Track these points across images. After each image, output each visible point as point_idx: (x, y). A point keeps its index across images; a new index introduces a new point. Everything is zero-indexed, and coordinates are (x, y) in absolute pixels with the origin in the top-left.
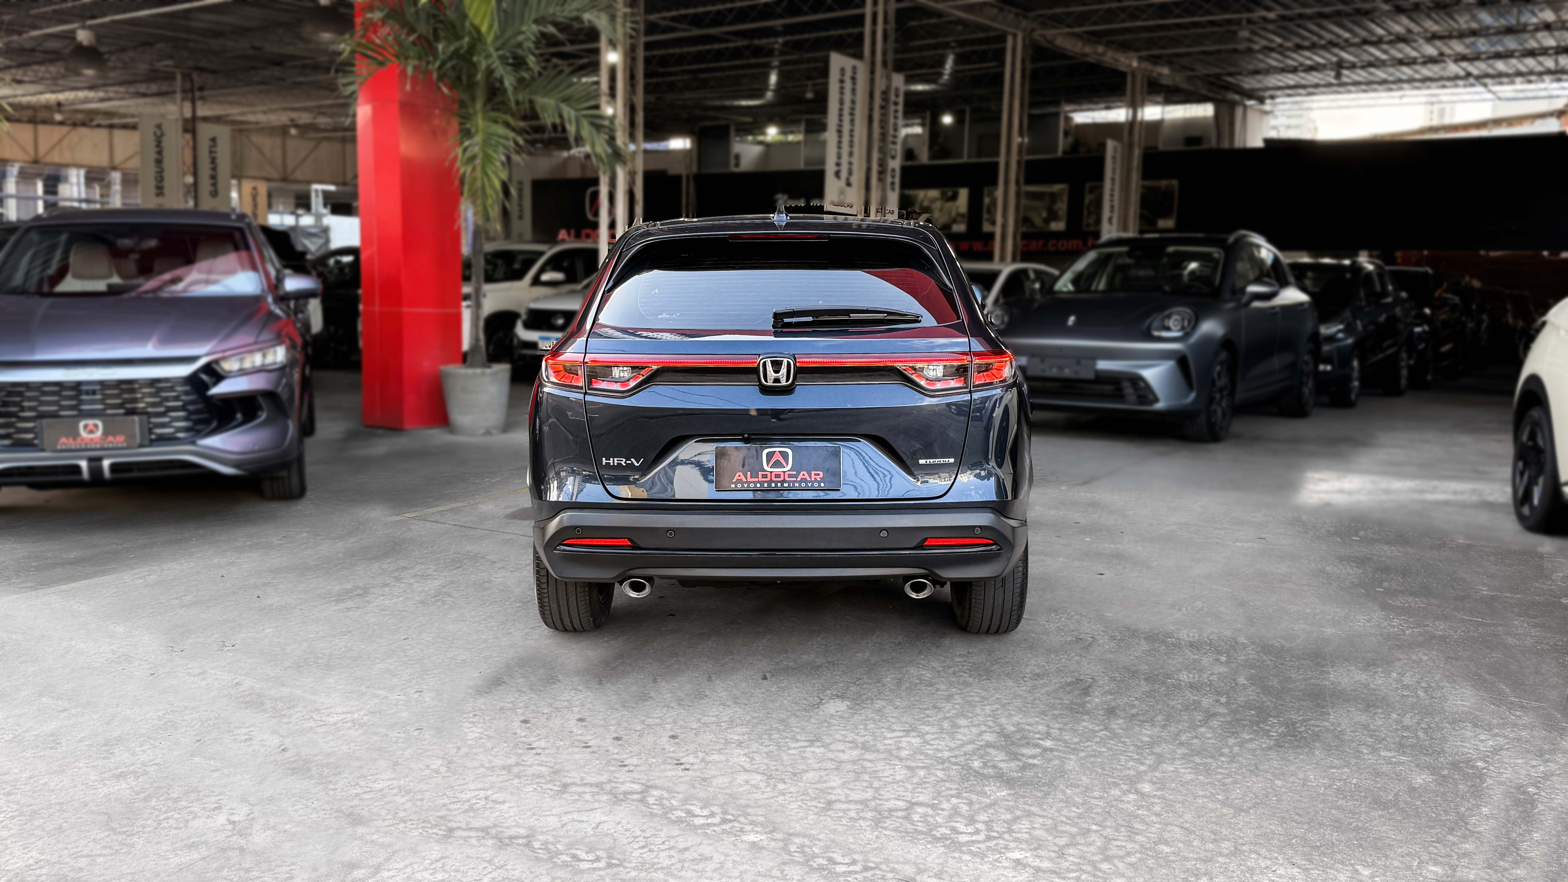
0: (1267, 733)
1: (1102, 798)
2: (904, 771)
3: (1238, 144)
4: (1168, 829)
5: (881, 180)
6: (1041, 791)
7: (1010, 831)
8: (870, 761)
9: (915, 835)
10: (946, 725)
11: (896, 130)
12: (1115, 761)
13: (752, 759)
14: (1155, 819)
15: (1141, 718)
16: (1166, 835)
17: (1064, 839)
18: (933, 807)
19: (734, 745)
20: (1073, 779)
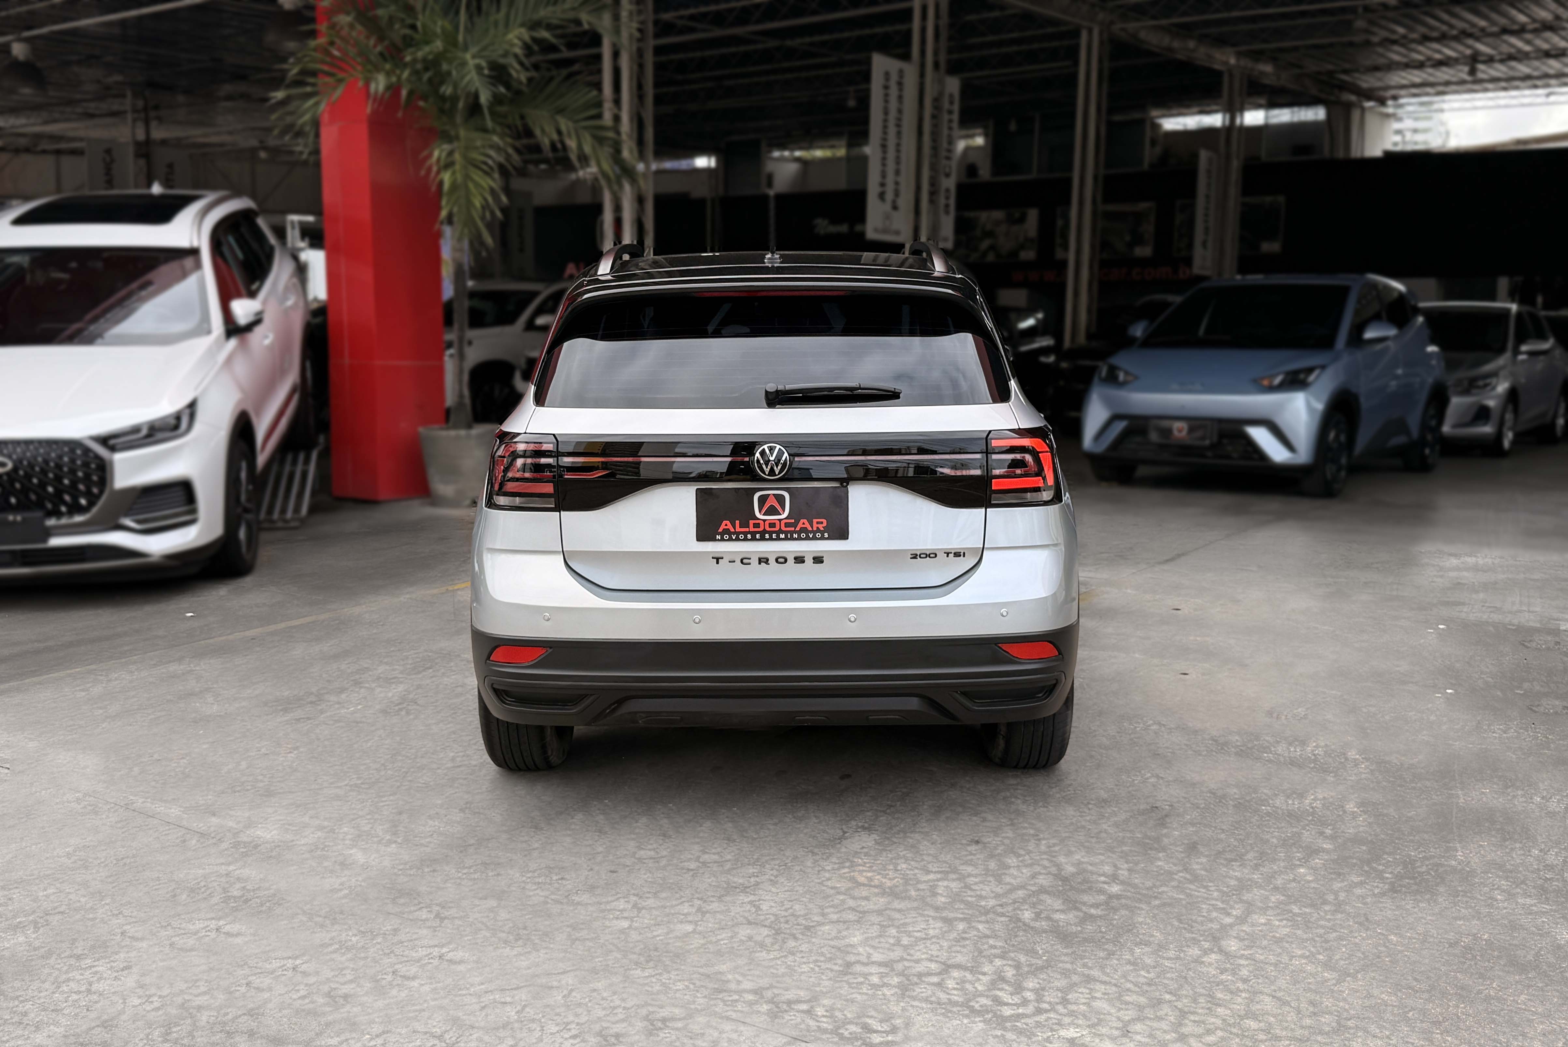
0: (1380, 876)
1: (1178, 958)
2: (939, 924)
3: (1355, 153)
4: (1257, 999)
5: (932, 202)
6: (1104, 950)
7: (1065, 1002)
8: (899, 911)
9: (948, 1007)
10: (992, 865)
11: (951, 142)
12: (1196, 911)
13: (758, 908)
14: (1240, 985)
15: (1228, 856)
16: (1255, 1007)
17: (1130, 1012)
18: (972, 970)
19: (738, 890)
20: (1144, 934)
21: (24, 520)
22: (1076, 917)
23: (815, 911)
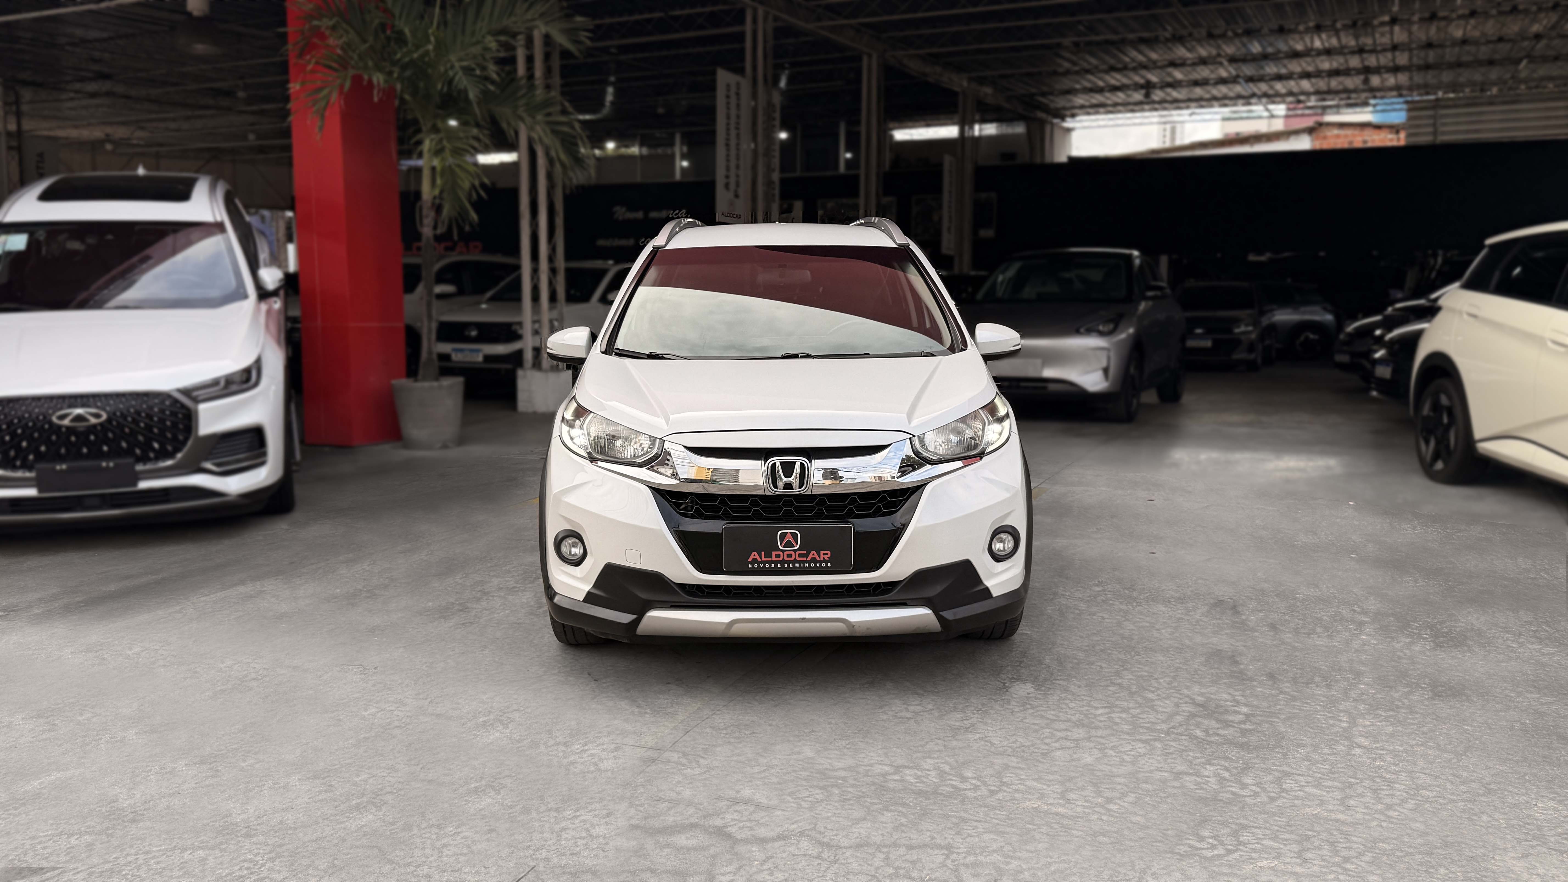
1: (1334, 754)
2: (1140, 744)
3: (1048, 159)
4: (1415, 776)
6: (1278, 752)
8: (1101, 737)
10: (1139, 700)
11: (774, 144)
12: (1316, 721)
14: (1394, 768)
15: (1302, 680)
18: (1196, 775)
19: (962, 731)
20: (1295, 739)
21: (116, 466)
22: (1235, 731)
23: (1038, 742)
